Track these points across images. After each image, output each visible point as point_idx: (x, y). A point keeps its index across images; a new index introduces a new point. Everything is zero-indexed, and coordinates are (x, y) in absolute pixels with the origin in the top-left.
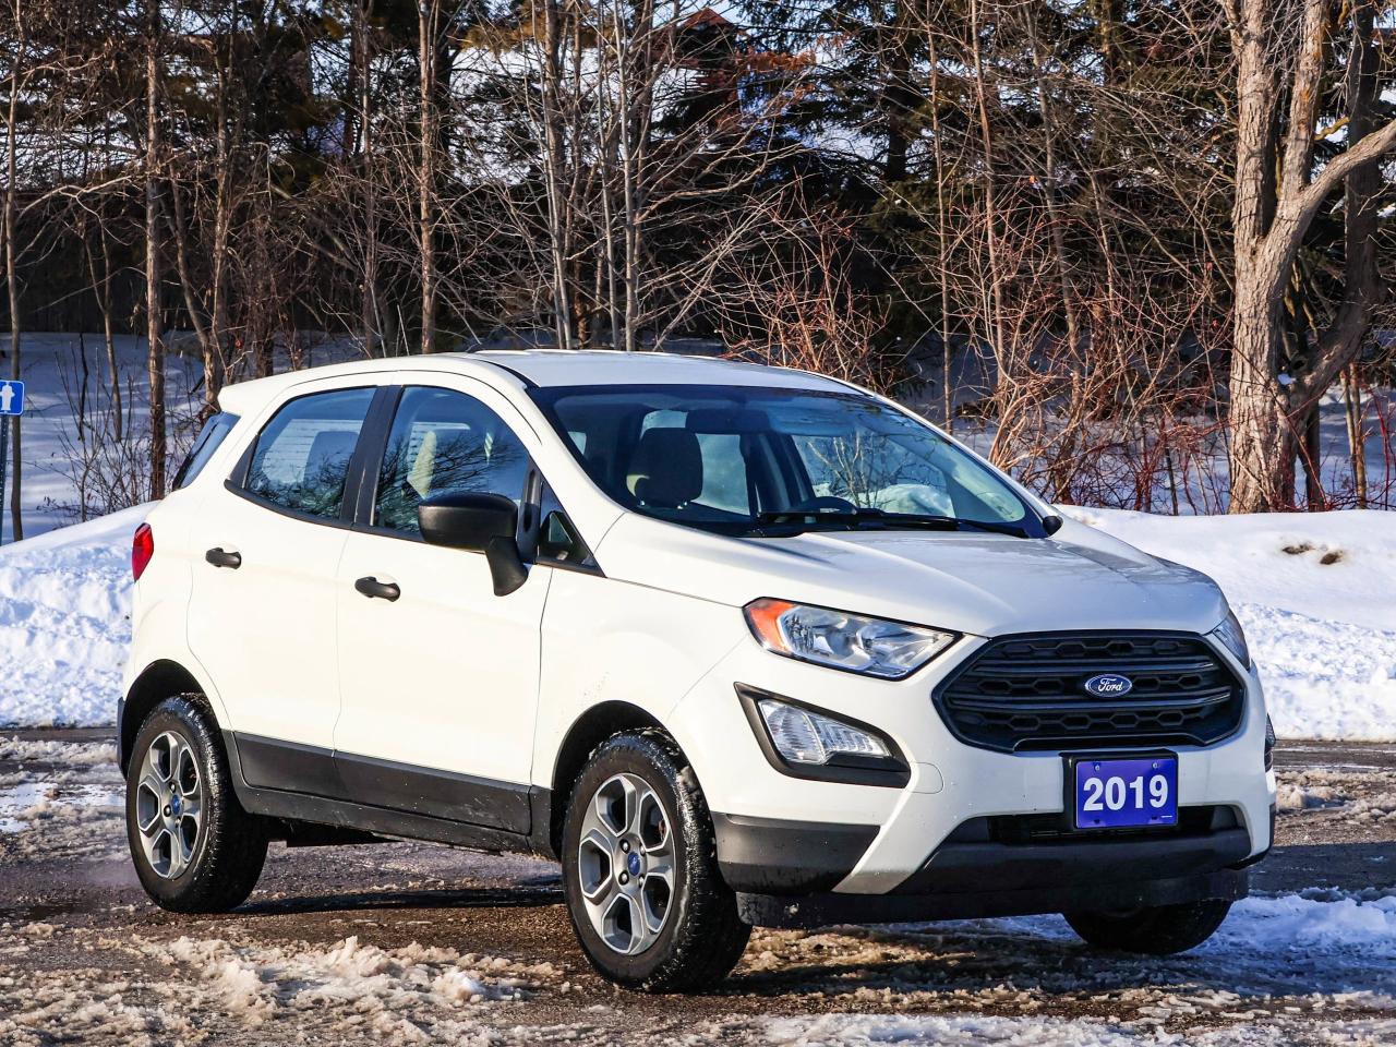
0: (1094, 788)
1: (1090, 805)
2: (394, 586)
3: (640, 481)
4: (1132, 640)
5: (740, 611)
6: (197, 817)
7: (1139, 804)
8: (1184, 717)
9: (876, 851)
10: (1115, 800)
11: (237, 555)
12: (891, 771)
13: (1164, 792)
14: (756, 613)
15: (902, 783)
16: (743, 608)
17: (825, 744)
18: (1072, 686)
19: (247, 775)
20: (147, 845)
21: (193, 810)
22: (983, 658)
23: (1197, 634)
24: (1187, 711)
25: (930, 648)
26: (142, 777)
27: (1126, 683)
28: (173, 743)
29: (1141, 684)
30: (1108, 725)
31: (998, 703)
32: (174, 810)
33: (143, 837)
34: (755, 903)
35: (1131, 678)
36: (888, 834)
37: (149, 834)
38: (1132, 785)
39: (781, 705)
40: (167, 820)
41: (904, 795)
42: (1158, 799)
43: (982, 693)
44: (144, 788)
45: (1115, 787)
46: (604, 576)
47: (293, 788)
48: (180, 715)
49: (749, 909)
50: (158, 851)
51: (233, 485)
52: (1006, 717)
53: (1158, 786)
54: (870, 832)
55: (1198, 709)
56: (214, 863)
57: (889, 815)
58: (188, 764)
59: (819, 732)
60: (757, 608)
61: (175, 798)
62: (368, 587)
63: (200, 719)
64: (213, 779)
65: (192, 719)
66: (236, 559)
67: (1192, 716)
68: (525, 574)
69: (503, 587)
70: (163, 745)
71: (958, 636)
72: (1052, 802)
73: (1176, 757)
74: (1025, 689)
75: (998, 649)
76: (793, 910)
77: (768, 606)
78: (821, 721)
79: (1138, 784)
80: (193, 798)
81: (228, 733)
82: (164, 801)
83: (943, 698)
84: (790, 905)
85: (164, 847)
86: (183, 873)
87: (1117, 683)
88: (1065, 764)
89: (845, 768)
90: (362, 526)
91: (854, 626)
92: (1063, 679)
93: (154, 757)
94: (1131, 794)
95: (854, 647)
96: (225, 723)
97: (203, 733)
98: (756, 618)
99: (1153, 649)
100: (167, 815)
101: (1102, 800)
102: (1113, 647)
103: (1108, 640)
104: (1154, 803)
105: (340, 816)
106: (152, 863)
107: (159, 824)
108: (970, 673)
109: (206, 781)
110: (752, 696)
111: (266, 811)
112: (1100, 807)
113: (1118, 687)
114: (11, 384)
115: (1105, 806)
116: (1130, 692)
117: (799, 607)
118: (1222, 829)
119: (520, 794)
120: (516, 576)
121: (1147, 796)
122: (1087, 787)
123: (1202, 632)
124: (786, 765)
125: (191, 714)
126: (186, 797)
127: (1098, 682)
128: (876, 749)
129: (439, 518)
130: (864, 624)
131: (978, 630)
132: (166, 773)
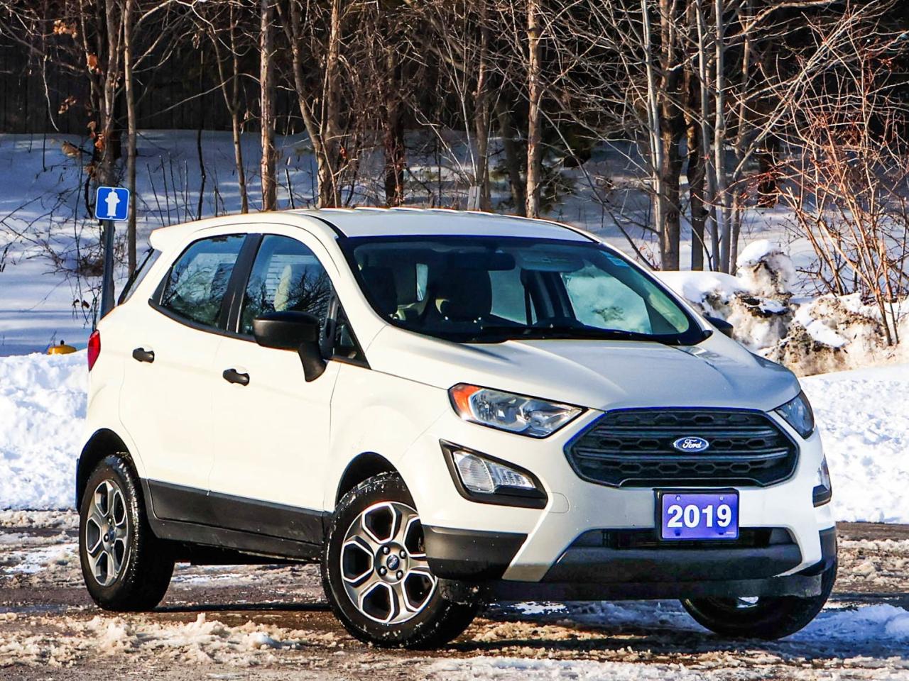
0: (675, 512)
1: (673, 523)
2: (246, 375)
3: (443, 303)
4: (713, 414)
5: (446, 392)
6: (125, 541)
7: (710, 524)
8: (751, 467)
9: (525, 550)
10: (692, 520)
11: (152, 353)
12: (535, 498)
13: (728, 516)
14: (457, 395)
15: (542, 507)
16: (449, 390)
17: (494, 479)
18: (665, 444)
19: (157, 510)
20: (92, 562)
21: (122, 536)
22: (599, 425)
23: (762, 412)
24: (752, 463)
25: (566, 417)
26: (90, 514)
27: (703, 443)
28: (110, 488)
29: (715, 445)
30: (692, 471)
31: (610, 454)
32: (110, 537)
33: (90, 557)
34: (450, 585)
35: (709, 440)
36: (533, 539)
37: (94, 555)
38: (704, 511)
39: (468, 454)
40: (106, 544)
41: (542, 514)
42: (724, 521)
43: (600, 448)
44: (91, 522)
45: (692, 512)
46: (370, 368)
47: (186, 519)
48: (114, 467)
49: (446, 590)
50: (99, 567)
51: (153, 302)
52: (617, 464)
53: (724, 512)
54: (521, 538)
55: (762, 462)
56: (135, 572)
57: (533, 527)
58: (119, 503)
59: (491, 472)
60: (456, 390)
61: (111, 528)
62: (231, 376)
63: (127, 470)
64: (135, 512)
65: (122, 469)
66: (151, 356)
67: (756, 467)
68: (324, 366)
69: (310, 376)
70: (103, 490)
71: (585, 409)
72: (647, 521)
73: (737, 493)
74: (631, 445)
75: (612, 418)
76: (475, 590)
77: (463, 389)
78: (493, 464)
79: (709, 511)
80: (121, 527)
81: (145, 480)
82: (104, 531)
83: (572, 450)
84: (473, 588)
85: (103, 564)
86: (115, 581)
87: (698, 442)
88: (655, 495)
89: (506, 496)
90: (230, 333)
91: (519, 402)
92: (659, 439)
93: (98, 499)
94: (703, 517)
95: (518, 416)
96: (143, 474)
97: (128, 480)
98: (456, 397)
99: (728, 421)
100: (106, 541)
101: (682, 520)
102: (699, 420)
103: (694, 414)
104: (720, 523)
105: (213, 538)
106: (95, 576)
107: (101, 547)
108: (591, 434)
109: (130, 514)
110: (450, 449)
111: (169, 536)
112: (680, 525)
113: (698, 446)
114: (116, 191)
115: (684, 524)
116: (708, 449)
117: (483, 390)
118: (777, 544)
119: (317, 517)
120: (318, 368)
121: (716, 519)
122: (671, 511)
123: (764, 410)
124: (470, 494)
125: (121, 467)
126: (118, 527)
127: (683, 442)
128: (527, 484)
129: (267, 327)
130: (525, 401)
131: (597, 405)
132: (105, 510)
